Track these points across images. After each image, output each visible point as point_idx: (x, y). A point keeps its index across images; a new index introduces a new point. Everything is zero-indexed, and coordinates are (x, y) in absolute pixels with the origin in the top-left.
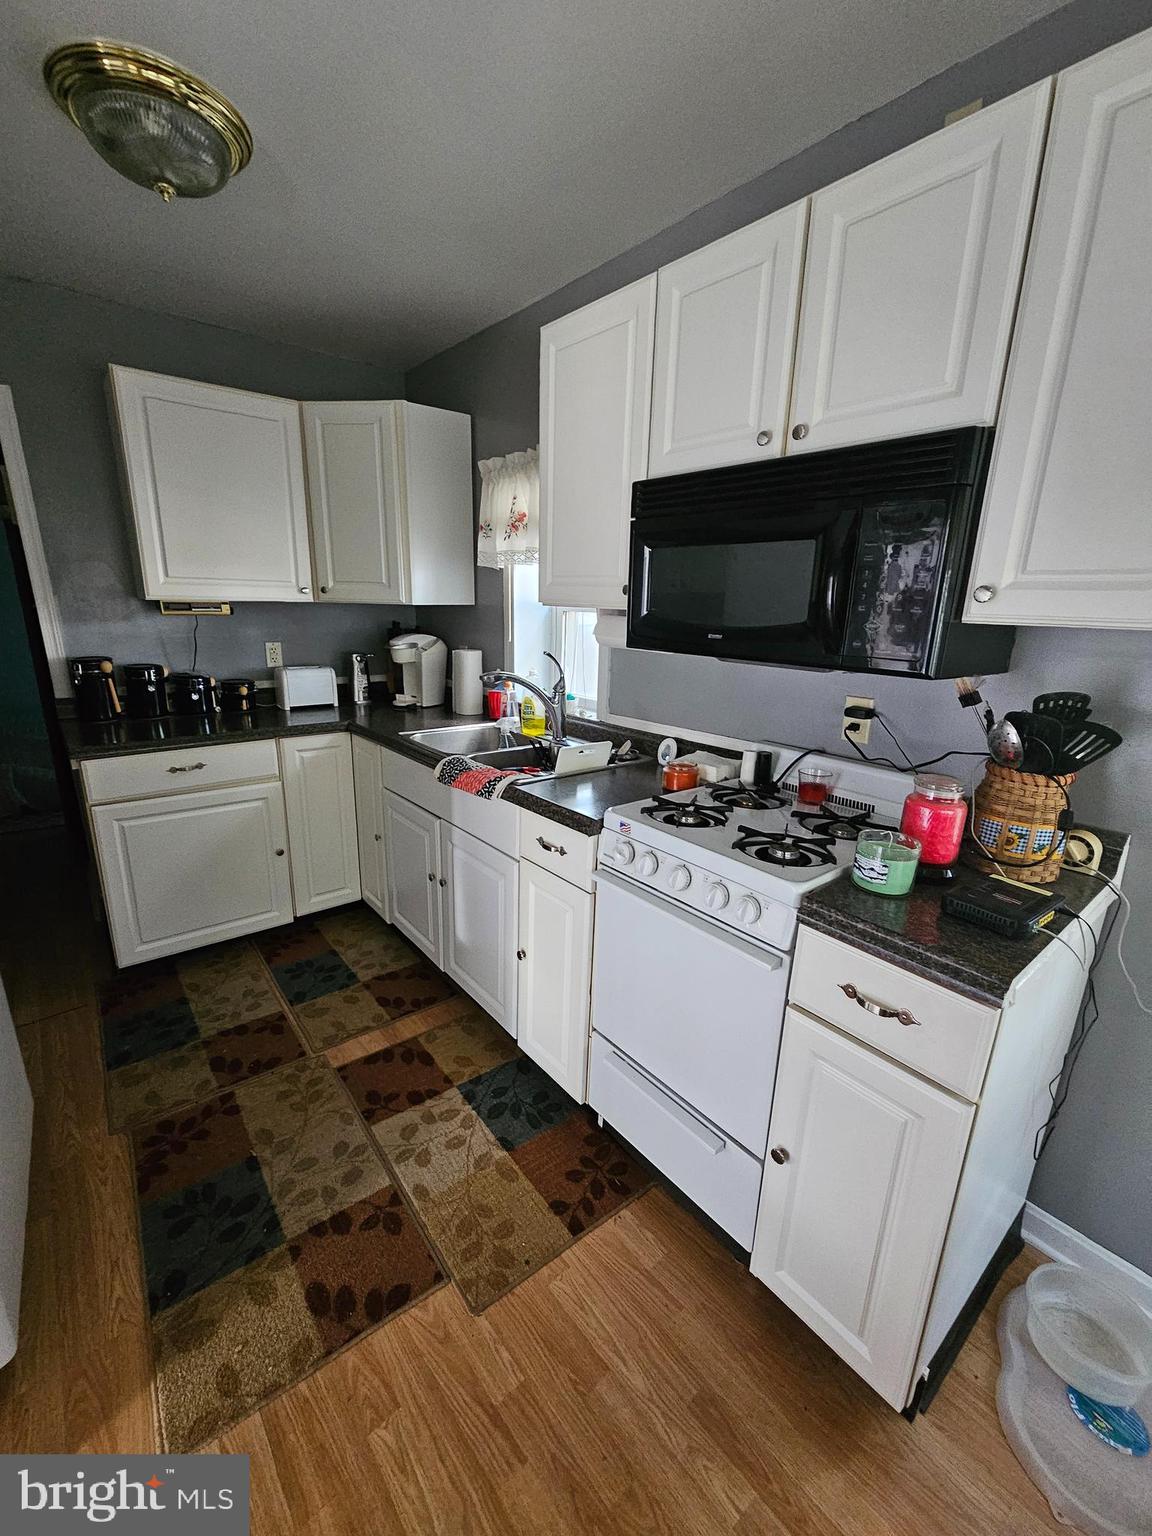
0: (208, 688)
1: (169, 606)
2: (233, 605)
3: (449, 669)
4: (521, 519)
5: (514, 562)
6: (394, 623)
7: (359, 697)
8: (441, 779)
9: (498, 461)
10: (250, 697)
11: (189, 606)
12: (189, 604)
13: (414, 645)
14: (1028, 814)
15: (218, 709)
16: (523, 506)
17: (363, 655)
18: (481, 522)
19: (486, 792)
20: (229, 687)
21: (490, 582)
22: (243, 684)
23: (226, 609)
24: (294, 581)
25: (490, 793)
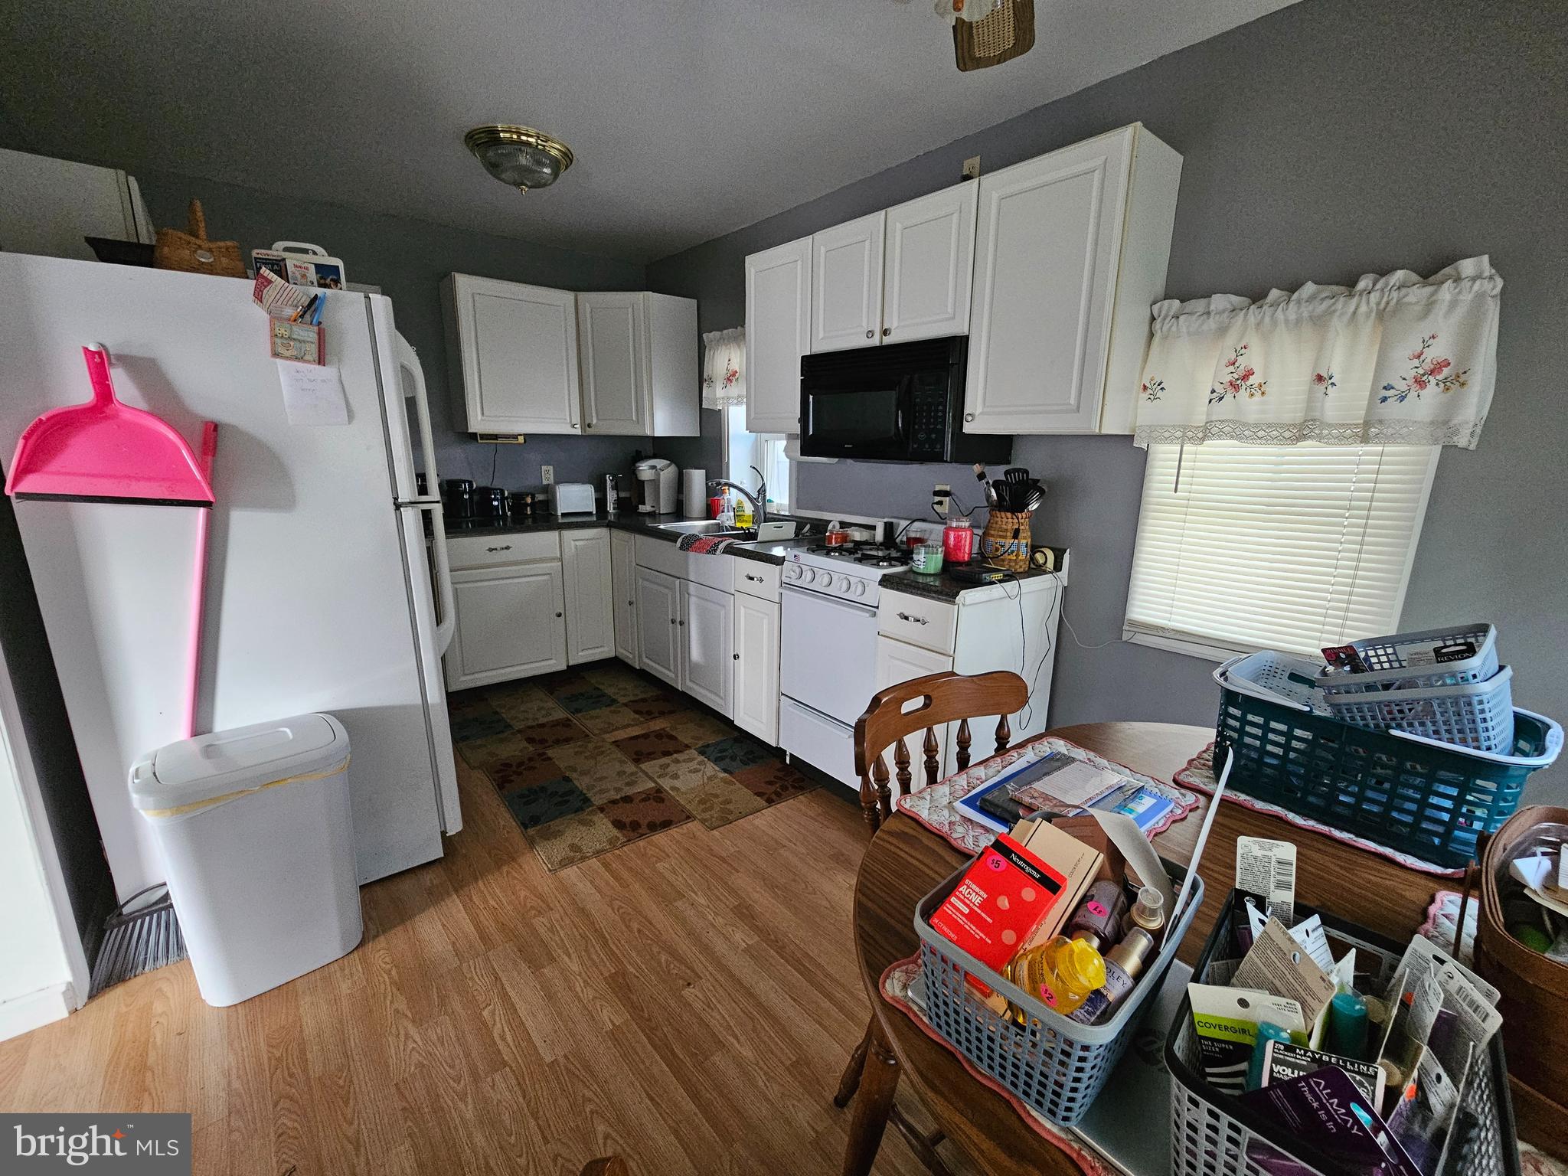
0: (503, 498)
1: (484, 436)
2: (527, 436)
3: (680, 485)
4: (734, 375)
5: (729, 404)
6: (637, 451)
7: (610, 508)
8: (680, 548)
9: (717, 334)
10: (533, 505)
11: (495, 437)
12: (496, 435)
13: (653, 467)
14: (1004, 534)
15: (509, 514)
16: (735, 366)
17: (614, 476)
18: (705, 376)
19: (712, 550)
20: (518, 497)
21: (711, 421)
22: (528, 495)
23: (521, 439)
24: (568, 419)
25: (715, 550)
